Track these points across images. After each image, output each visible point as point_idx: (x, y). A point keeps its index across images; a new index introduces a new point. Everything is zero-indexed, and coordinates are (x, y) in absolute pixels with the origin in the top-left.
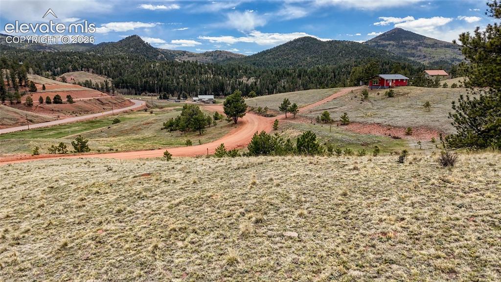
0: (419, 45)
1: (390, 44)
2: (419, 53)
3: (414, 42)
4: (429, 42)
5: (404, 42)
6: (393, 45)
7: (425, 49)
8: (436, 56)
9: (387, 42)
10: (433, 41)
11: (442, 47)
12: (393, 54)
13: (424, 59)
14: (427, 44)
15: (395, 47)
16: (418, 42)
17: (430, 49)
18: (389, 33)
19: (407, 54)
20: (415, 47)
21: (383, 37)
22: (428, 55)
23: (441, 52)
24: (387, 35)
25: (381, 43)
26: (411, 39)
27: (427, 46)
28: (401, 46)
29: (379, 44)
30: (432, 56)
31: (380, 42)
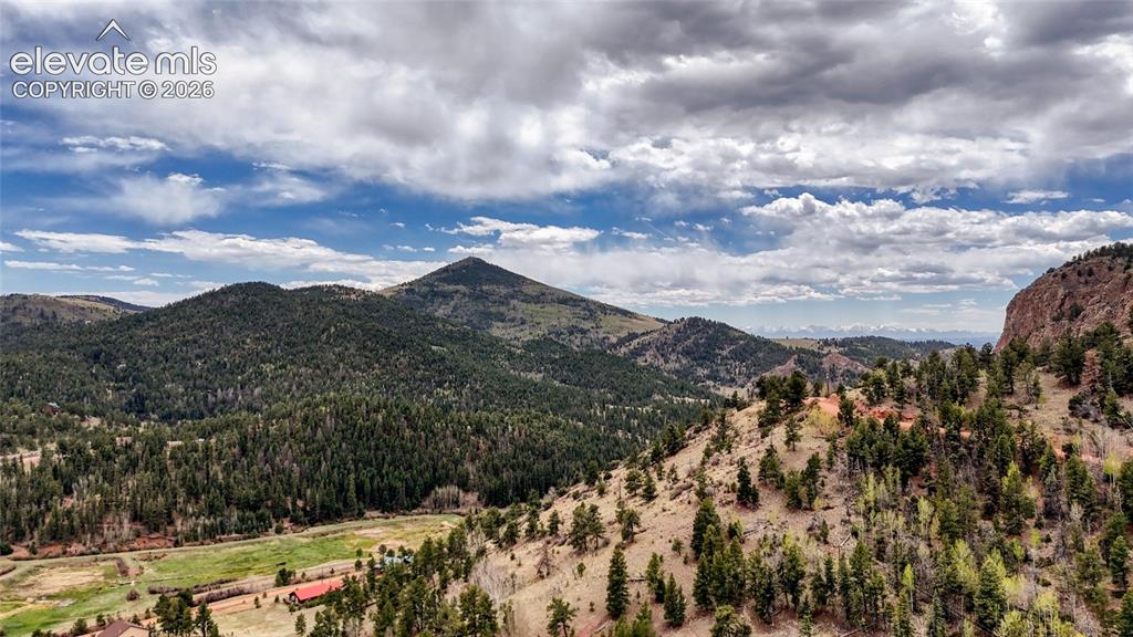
0: (513, 297)
1: (457, 292)
2: (512, 314)
3: (503, 291)
4: (529, 290)
5: (485, 288)
6: (464, 295)
7: (524, 305)
8: (542, 320)
9: (451, 288)
10: (537, 288)
11: (553, 301)
12: (450, 327)
13: (522, 327)
14: (526, 295)
15: (467, 299)
16: (510, 290)
17: (532, 307)
18: (454, 267)
19: (491, 314)
20: (504, 301)
21: (444, 275)
22: (528, 319)
23: (551, 314)
24: (453, 271)
25: (440, 288)
26: (497, 282)
27: (527, 299)
28: (477, 298)
29: (436, 289)
30: (535, 320)
31: (437, 286)
